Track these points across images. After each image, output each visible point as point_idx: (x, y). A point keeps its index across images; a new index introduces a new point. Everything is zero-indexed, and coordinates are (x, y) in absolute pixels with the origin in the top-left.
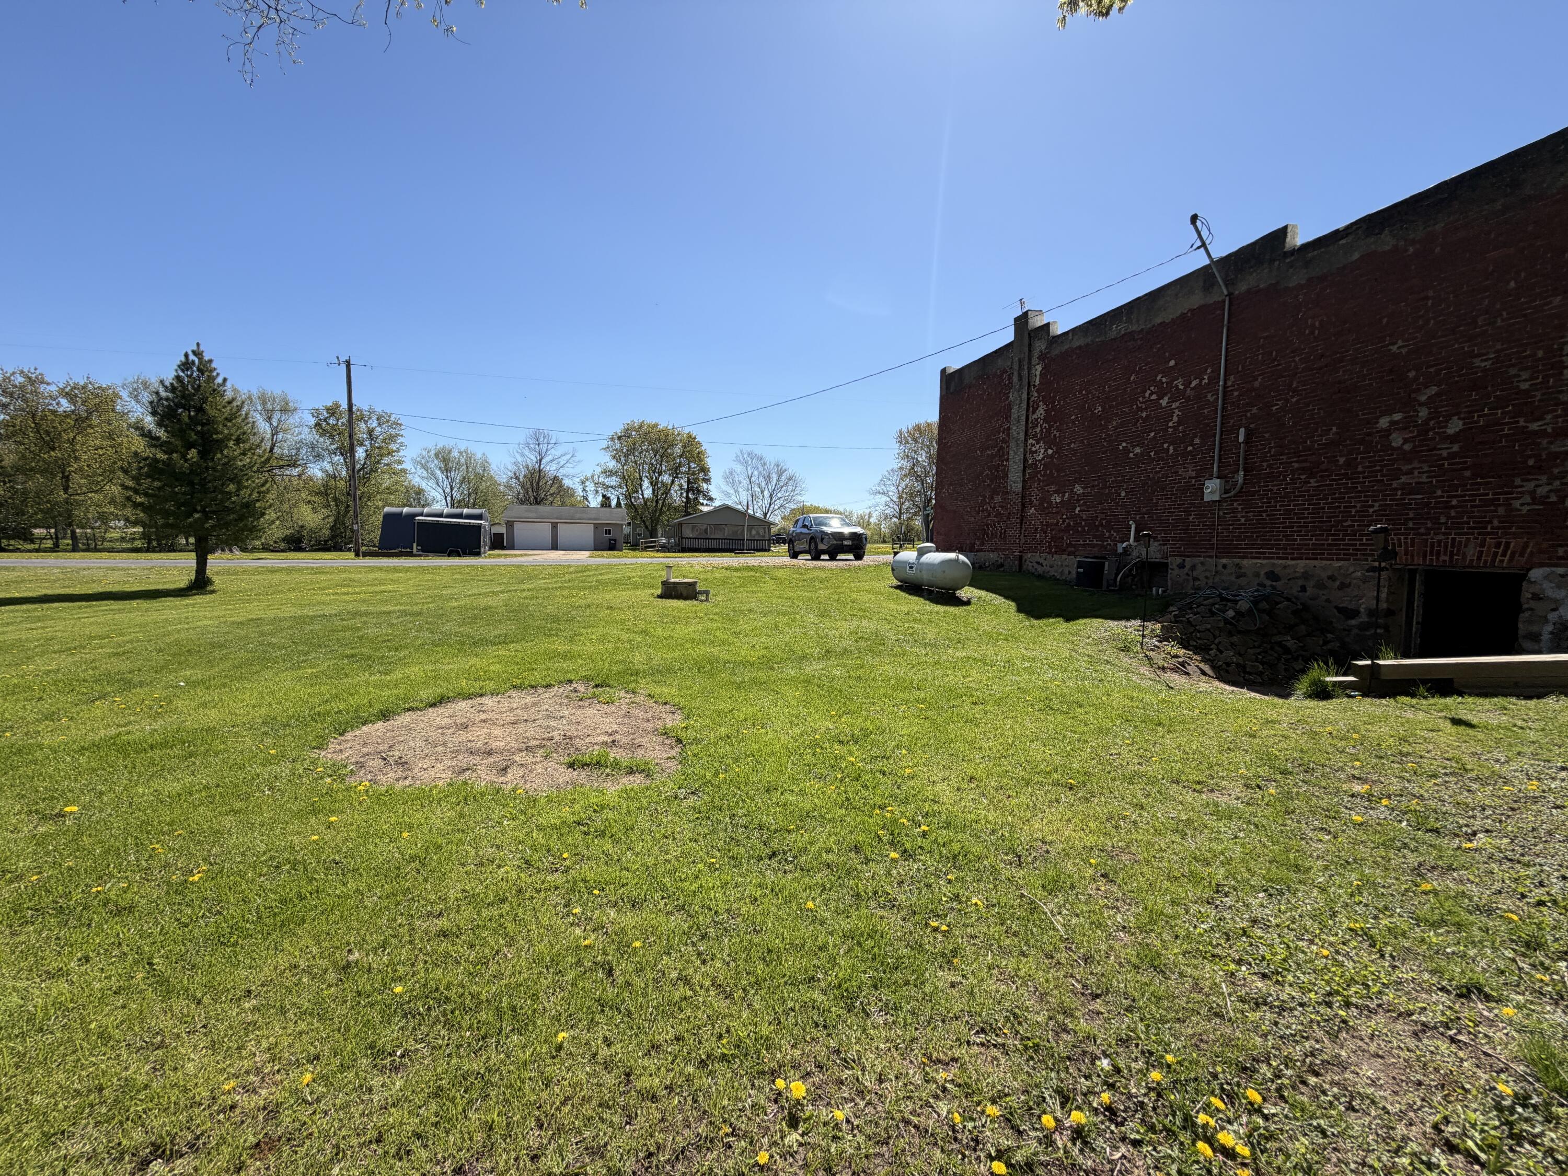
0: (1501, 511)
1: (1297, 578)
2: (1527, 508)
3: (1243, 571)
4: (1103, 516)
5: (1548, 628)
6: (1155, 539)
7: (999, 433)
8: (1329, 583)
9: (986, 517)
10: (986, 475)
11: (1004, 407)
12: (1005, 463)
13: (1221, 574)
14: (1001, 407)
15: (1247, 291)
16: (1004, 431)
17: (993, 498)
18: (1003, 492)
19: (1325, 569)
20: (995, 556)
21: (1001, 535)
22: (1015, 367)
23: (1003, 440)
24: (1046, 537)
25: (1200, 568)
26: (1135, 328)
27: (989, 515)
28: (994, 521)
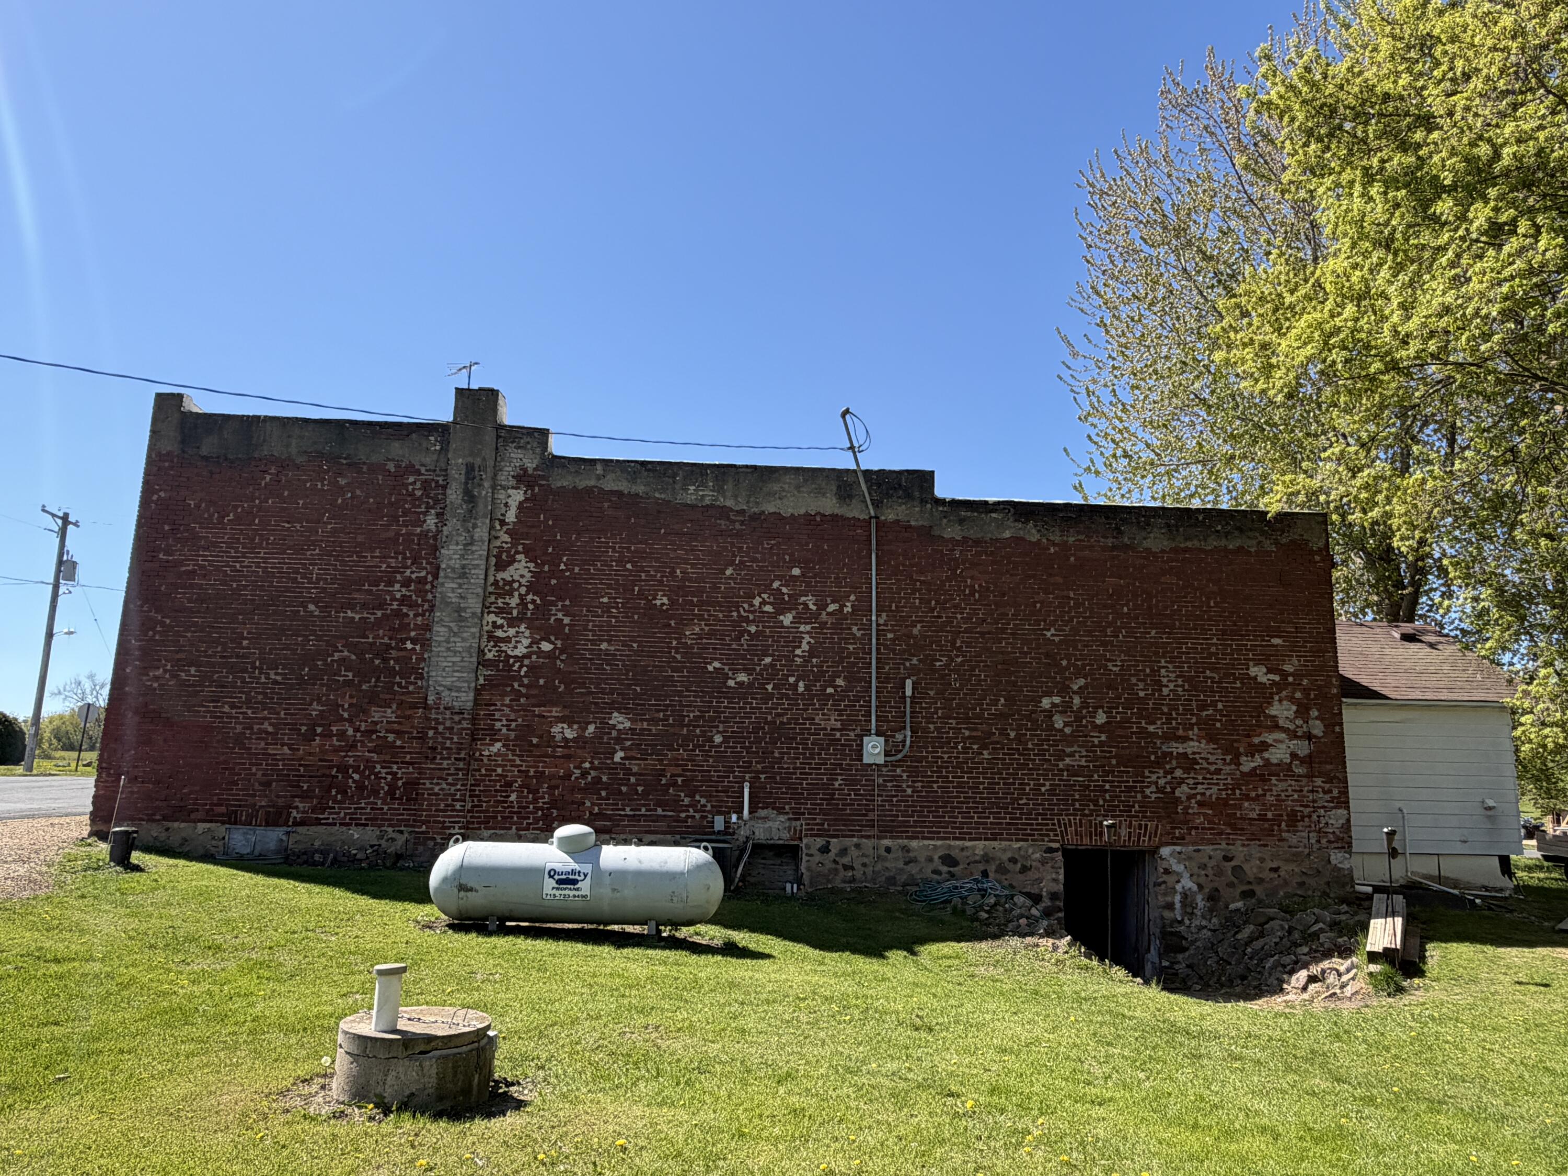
0: (1139, 796)
1: (976, 862)
2: (1154, 796)
3: (911, 854)
4: (679, 770)
5: (1178, 898)
6: (780, 811)
7: (390, 583)
8: (1010, 866)
9: (337, 750)
10: (343, 660)
11: (409, 534)
12: (409, 645)
13: (885, 859)
14: (398, 534)
15: (897, 522)
16: (406, 583)
17: (366, 712)
18: (401, 704)
19: (1004, 850)
20: (369, 835)
21: (391, 793)
22: (457, 475)
23: (404, 600)
24: (535, 800)
25: (854, 852)
26: (729, 503)
27: (353, 747)
28: (368, 761)
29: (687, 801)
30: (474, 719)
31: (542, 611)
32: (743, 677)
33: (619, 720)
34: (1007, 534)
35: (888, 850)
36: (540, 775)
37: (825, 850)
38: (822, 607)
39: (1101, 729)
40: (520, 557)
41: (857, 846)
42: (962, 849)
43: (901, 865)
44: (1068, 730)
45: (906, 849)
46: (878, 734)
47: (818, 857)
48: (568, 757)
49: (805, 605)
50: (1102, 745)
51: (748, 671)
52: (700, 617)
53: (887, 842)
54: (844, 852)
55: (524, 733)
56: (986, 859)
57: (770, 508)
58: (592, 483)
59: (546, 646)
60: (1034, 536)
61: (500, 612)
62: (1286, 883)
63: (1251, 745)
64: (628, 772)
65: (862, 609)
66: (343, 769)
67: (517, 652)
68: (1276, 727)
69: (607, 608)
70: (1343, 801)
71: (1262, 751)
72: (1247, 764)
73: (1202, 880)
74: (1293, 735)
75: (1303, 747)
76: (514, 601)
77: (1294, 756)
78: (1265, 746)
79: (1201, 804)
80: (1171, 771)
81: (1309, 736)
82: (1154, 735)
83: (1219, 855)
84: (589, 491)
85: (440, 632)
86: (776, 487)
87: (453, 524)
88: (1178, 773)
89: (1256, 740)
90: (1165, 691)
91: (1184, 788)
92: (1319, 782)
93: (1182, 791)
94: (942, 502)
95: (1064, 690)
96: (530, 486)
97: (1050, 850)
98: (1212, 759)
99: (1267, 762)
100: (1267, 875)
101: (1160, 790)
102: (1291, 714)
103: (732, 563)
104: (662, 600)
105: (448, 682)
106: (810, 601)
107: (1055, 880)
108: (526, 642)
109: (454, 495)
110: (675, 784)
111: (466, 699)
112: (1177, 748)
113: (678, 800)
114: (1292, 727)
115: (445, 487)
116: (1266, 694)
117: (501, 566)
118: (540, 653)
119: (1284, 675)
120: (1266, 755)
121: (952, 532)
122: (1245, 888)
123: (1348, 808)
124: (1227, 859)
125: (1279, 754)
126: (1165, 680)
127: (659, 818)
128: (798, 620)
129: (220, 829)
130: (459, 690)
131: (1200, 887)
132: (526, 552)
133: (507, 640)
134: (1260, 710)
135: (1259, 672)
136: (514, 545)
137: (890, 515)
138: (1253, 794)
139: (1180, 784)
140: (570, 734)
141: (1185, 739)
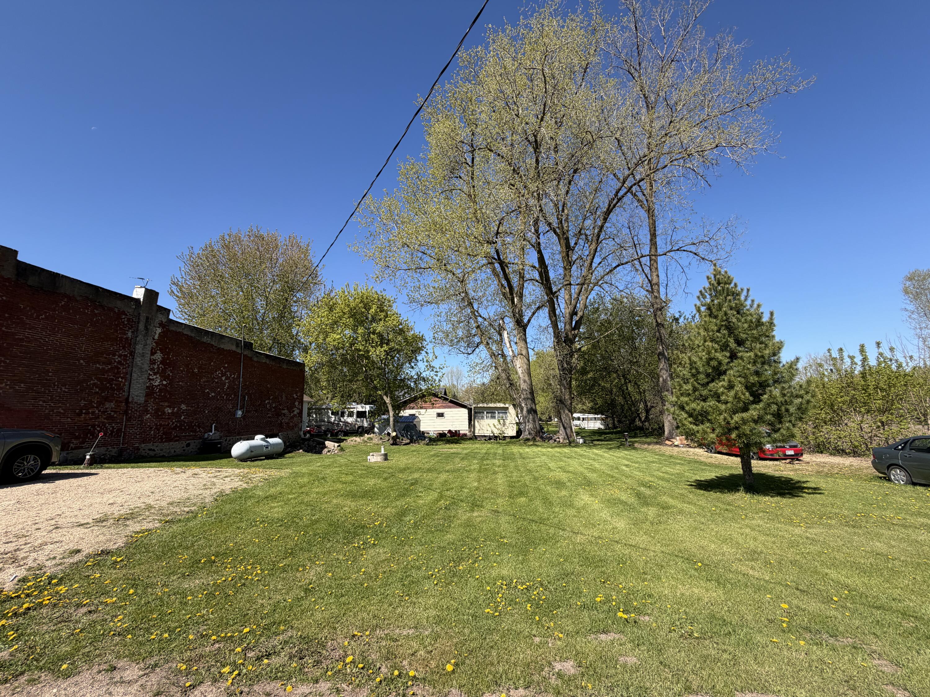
0: (277, 422)
6: (218, 431)
7: (114, 355)
9: (91, 419)
10: (94, 384)
11: (121, 338)
12: (120, 380)
14: (117, 337)
15: (246, 355)
16: (120, 356)
17: (103, 404)
18: (116, 401)
20: (102, 450)
22: (142, 319)
26: (213, 343)
30: (143, 407)
31: (164, 370)
33: (183, 407)
34: (264, 361)
36: (161, 425)
37: (226, 440)
38: (231, 375)
39: (274, 408)
40: (158, 351)
41: (232, 439)
44: (269, 408)
46: (240, 410)
47: (225, 443)
48: (169, 418)
49: (227, 375)
50: (273, 411)
51: (215, 392)
52: (205, 376)
53: (238, 437)
54: (230, 440)
55: (157, 410)
57: (222, 347)
58: (182, 331)
59: (165, 383)
60: (268, 362)
61: (151, 370)
63: (292, 411)
64: (185, 422)
65: (239, 377)
67: (156, 384)
68: (296, 407)
69: (182, 371)
72: (292, 415)
76: (156, 367)
77: (297, 413)
78: (294, 411)
79: (285, 423)
81: (299, 409)
82: (281, 409)
84: (180, 333)
85: (135, 376)
86: (223, 341)
87: (140, 338)
88: (283, 417)
90: (283, 399)
92: (299, 418)
93: (283, 421)
94: (254, 351)
95: (269, 399)
96: (163, 328)
98: (288, 414)
101: (280, 421)
102: (297, 404)
103: (213, 361)
104: (196, 370)
105: (136, 394)
106: (228, 373)
108: (159, 381)
109: (141, 326)
110: (196, 425)
111: (142, 400)
112: (283, 412)
113: (196, 429)
115: (138, 323)
116: (295, 400)
117: (153, 354)
118: (163, 384)
119: (298, 396)
120: (294, 413)
121: (256, 360)
126: (283, 397)
127: (191, 436)
128: (226, 379)
130: (140, 396)
132: (161, 350)
133: (153, 380)
134: (294, 404)
135: (295, 396)
136: (157, 347)
137: (245, 353)
139: (283, 419)
140: (170, 411)
141: (285, 410)
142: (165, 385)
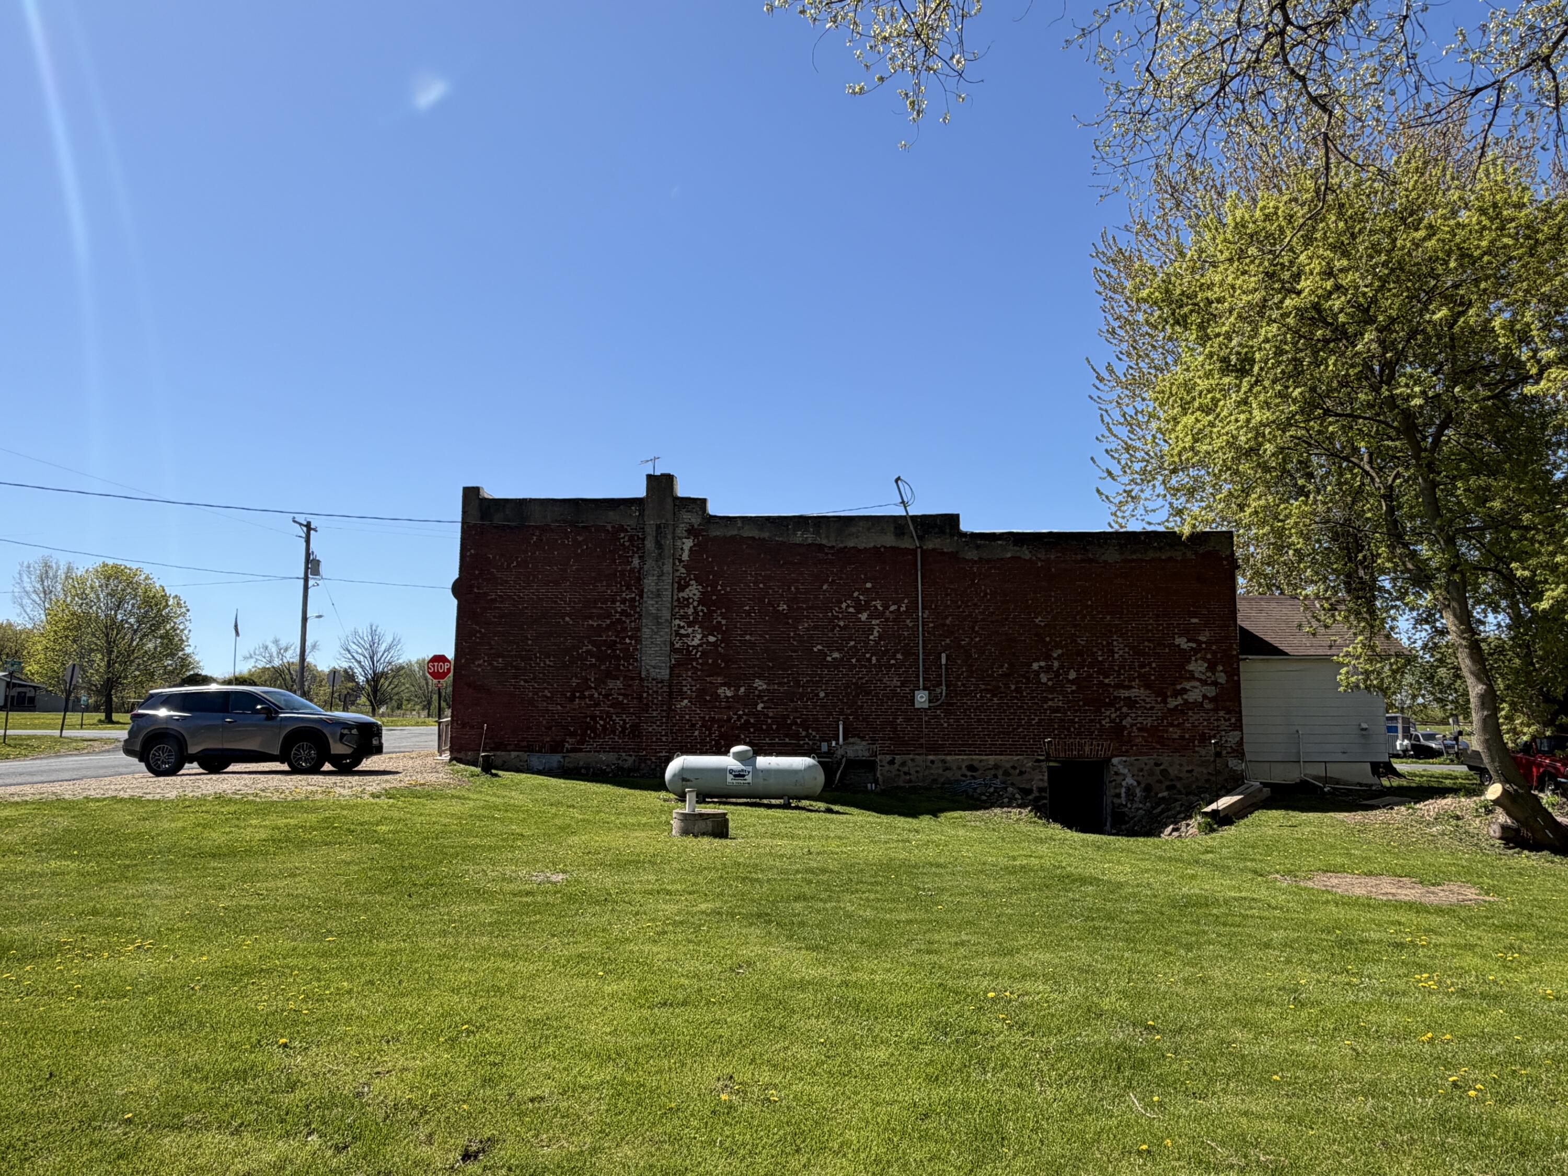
0: (1098, 725)
1: (989, 769)
2: (1108, 725)
3: (947, 765)
4: (798, 715)
5: (1123, 790)
6: (863, 738)
7: (614, 602)
8: (1012, 771)
9: (589, 706)
10: (588, 652)
11: (622, 572)
12: (628, 641)
13: (930, 768)
14: (616, 571)
15: (934, 550)
16: (623, 601)
17: (605, 683)
18: (625, 677)
19: (1008, 761)
20: (611, 757)
21: (623, 731)
22: (650, 531)
23: (623, 612)
24: (710, 734)
25: (910, 763)
26: (824, 542)
27: (597, 705)
28: (608, 712)
29: (804, 733)
30: (670, 686)
31: (709, 616)
32: (836, 655)
33: (760, 684)
34: (1009, 555)
35: (932, 762)
36: (713, 720)
37: (892, 762)
38: (886, 607)
39: (1072, 682)
40: (693, 582)
41: (912, 760)
42: (981, 761)
43: (940, 771)
44: (1050, 683)
45: (944, 761)
46: (924, 689)
47: (887, 767)
48: (729, 708)
49: (875, 606)
50: (1073, 692)
51: (840, 651)
52: (808, 617)
53: (931, 757)
54: (903, 764)
55: (702, 692)
56: (996, 767)
57: (851, 544)
58: (735, 533)
59: (712, 639)
60: (1027, 556)
61: (682, 618)
62: (1197, 779)
63: (1175, 690)
64: (767, 716)
65: (912, 608)
66: (593, 718)
67: (694, 643)
68: (1192, 677)
69: (748, 613)
70: (1239, 726)
71: (1182, 695)
72: (1172, 703)
73: (1140, 779)
74: (1204, 683)
75: (1211, 692)
76: (690, 611)
77: (1205, 697)
78: (1185, 691)
79: (1139, 730)
80: (1120, 709)
81: (1215, 683)
82: (1109, 685)
83: (1152, 762)
84: (733, 538)
85: (646, 632)
86: (854, 530)
87: (649, 564)
88: (1125, 710)
89: (1179, 687)
90: (1116, 656)
91: (1129, 719)
92: (1222, 713)
93: (1127, 722)
94: (965, 535)
95: (1048, 657)
96: (696, 536)
97: (1038, 761)
98: (1148, 700)
99: (1186, 701)
100: (1184, 775)
101: (1112, 721)
102: (1203, 669)
103: (826, 581)
104: (783, 607)
105: (653, 663)
106: (879, 604)
107: (1042, 780)
108: (699, 636)
109: (650, 544)
110: (796, 723)
111: (665, 673)
112: (1124, 693)
113: (798, 733)
114: (1204, 677)
115: (643, 540)
116: (1186, 656)
117: (681, 589)
118: (708, 643)
119: (1199, 643)
120: (1185, 697)
121: (972, 555)
122: (1168, 783)
123: (1241, 730)
124: (1157, 765)
125: (1194, 696)
126: (1116, 649)
127: (786, 745)
128: (870, 617)
129: (524, 756)
130: (660, 668)
131: (1139, 783)
132: (696, 579)
133: (687, 636)
134: (1182, 667)
135: (1182, 642)
136: (688, 574)
137: (929, 545)
138: (1176, 723)
139: (1125, 717)
140: (729, 694)
141: (1131, 687)
142: (713, 644)
